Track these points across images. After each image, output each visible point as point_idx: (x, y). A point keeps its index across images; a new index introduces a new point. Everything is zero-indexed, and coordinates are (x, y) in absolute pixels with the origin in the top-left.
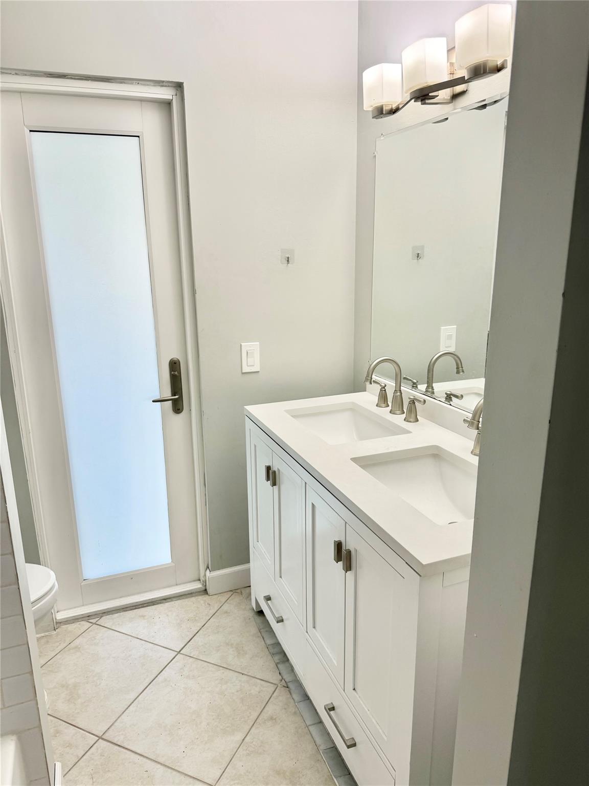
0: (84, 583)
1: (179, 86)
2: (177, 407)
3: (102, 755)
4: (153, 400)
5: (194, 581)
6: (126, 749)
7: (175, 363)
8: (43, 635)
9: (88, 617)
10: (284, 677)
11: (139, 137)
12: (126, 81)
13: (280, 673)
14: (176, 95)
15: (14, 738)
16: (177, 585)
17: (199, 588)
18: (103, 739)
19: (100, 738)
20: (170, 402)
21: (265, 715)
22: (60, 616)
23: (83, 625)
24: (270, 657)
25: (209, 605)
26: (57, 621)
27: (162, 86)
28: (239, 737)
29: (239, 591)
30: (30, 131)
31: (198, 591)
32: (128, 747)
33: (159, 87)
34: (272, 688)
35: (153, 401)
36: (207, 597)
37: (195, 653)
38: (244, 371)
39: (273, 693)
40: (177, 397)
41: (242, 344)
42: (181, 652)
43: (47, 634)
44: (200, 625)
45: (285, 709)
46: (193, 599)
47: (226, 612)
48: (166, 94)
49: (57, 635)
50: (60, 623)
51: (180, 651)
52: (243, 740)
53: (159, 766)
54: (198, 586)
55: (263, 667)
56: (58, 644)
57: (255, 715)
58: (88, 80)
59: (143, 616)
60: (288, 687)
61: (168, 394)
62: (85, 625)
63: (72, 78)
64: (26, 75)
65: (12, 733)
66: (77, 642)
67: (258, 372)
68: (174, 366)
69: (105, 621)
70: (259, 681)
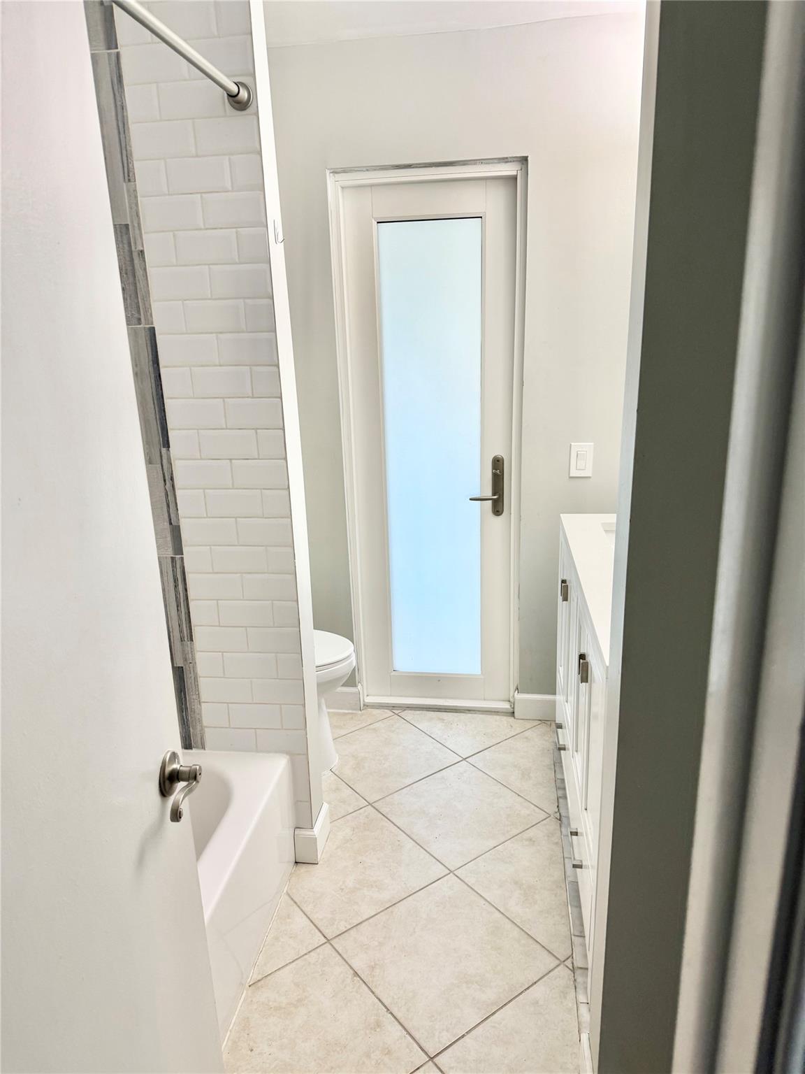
0: (394, 673)
1: (524, 160)
2: (498, 509)
3: (367, 817)
4: (470, 497)
5: (504, 701)
6: (389, 819)
7: (498, 461)
8: (350, 711)
9: (392, 707)
10: (561, 811)
11: (481, 217)
12: (469, 163)
13: (558, 806)
14: (521, 170)
15: (288, 757)
16: (485, 700)
17: (507, 709)
18: (372, 806)
19: (370, 804)
20: (490, 501)
21: (526, 835)
22: (369, 700)
23: (386, 713)
24: (554, 790)
25: (512, 727)
26: (366, 704)
27: (506, 162)
28: (492, 843)
29: (549, 723)
30: (378, 223)
31: (504, 711)
32: (391, 819)
33: (504, 164)
34: (543, 815)
35: (471, 499)
36: (512, 718)
37: (480, 765)
38: (571, 475)
39: (542, 821)
40: (495, 497)
41: (572, 444)
42: (467, 760)
43: (354, 712)
44: (495, 741)
45: (548, 836)
46: (498, 717)
47: (526, 738)
48: (509, 170)
49: (362, 715)
50: (367, 706)
51: (466, 758)
52: (495, 847)
53: (411, 841)
54: (506, 706)
55: (543, 796)
56: (359, 722)
57: (515, 832)
58: (432, 167)
59: (443, 720)
60: (560, 820)
61: (488, 492)
62: (389, 713)
63: (417, 167)
64: (375, 170)
65: (288, 753)
66: (377, 725)
67: (590, 477)
68: (498, 463)
69: (408, 715)
70: (533, 806)
